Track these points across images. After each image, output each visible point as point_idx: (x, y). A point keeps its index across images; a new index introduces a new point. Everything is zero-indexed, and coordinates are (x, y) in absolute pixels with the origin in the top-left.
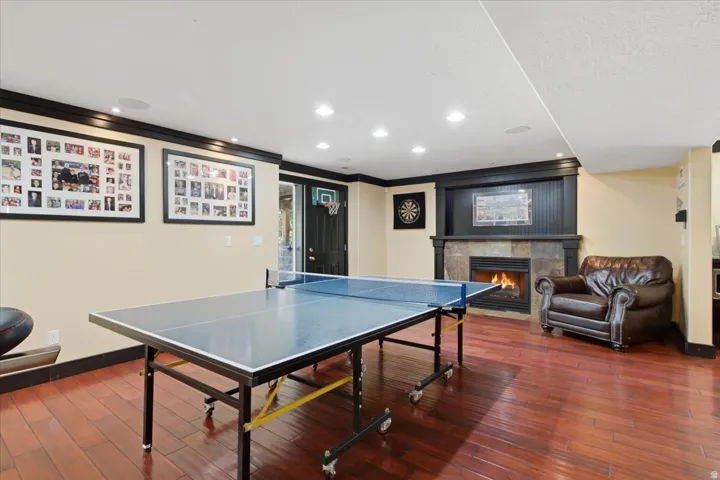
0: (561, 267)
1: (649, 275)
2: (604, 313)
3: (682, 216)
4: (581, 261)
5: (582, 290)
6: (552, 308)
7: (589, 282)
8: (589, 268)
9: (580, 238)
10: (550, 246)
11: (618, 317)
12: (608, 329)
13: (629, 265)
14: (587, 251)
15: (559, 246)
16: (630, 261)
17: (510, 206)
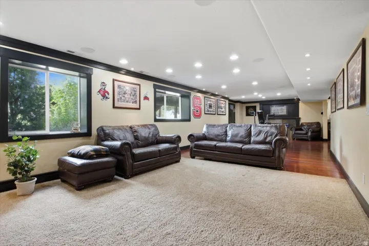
0: (295, 125)
1: (316, 126)
2: (307, 133)
3: (322, 113)
4: (300, 124)
5: (301, 130)
6: (295, 134)
7: (303, 128)
8: (302, 125)
9: (300, 118)
10: (292, 120)
11: (310, 134)
12: (307, 137)
13: (312, 124)
14: (302, 121)
15: (295, 120)
16: (312, 123)
17: (282, 110)
